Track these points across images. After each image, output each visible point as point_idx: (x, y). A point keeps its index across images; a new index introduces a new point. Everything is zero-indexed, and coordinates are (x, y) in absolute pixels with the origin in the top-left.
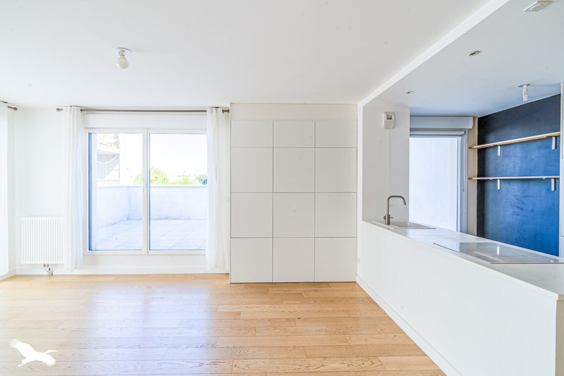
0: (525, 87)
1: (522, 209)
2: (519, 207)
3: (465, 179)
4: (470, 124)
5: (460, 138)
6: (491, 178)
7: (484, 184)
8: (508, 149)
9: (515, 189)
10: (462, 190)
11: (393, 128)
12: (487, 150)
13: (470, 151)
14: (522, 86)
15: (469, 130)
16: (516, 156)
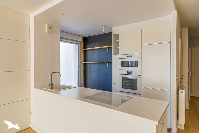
0: (104, 26)
1: (99, 74)
2: (97, 73)
3: (80, 62)
4: (81, 40)
5: (78, 45)
6: (89, 62)
7: (86, 65)
8: (94, 51)
9: (96, 66)
10: (79, 67)
11: (52, 34)
12: (87, 51)
13: (81, 51)
14: (103, 26)
15: (81, 42)
16: (97, 54)
